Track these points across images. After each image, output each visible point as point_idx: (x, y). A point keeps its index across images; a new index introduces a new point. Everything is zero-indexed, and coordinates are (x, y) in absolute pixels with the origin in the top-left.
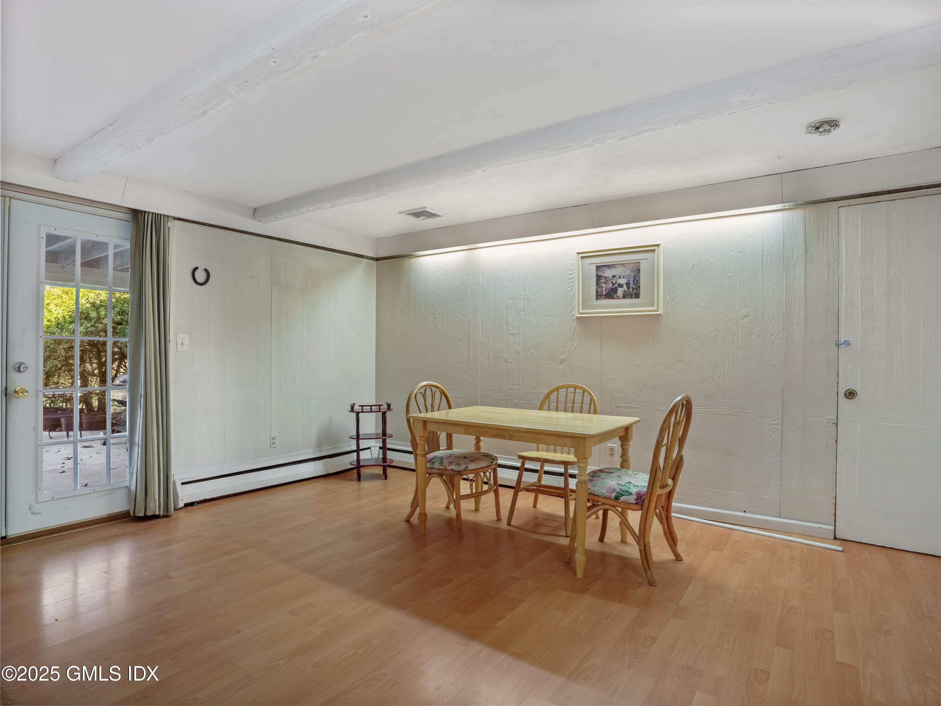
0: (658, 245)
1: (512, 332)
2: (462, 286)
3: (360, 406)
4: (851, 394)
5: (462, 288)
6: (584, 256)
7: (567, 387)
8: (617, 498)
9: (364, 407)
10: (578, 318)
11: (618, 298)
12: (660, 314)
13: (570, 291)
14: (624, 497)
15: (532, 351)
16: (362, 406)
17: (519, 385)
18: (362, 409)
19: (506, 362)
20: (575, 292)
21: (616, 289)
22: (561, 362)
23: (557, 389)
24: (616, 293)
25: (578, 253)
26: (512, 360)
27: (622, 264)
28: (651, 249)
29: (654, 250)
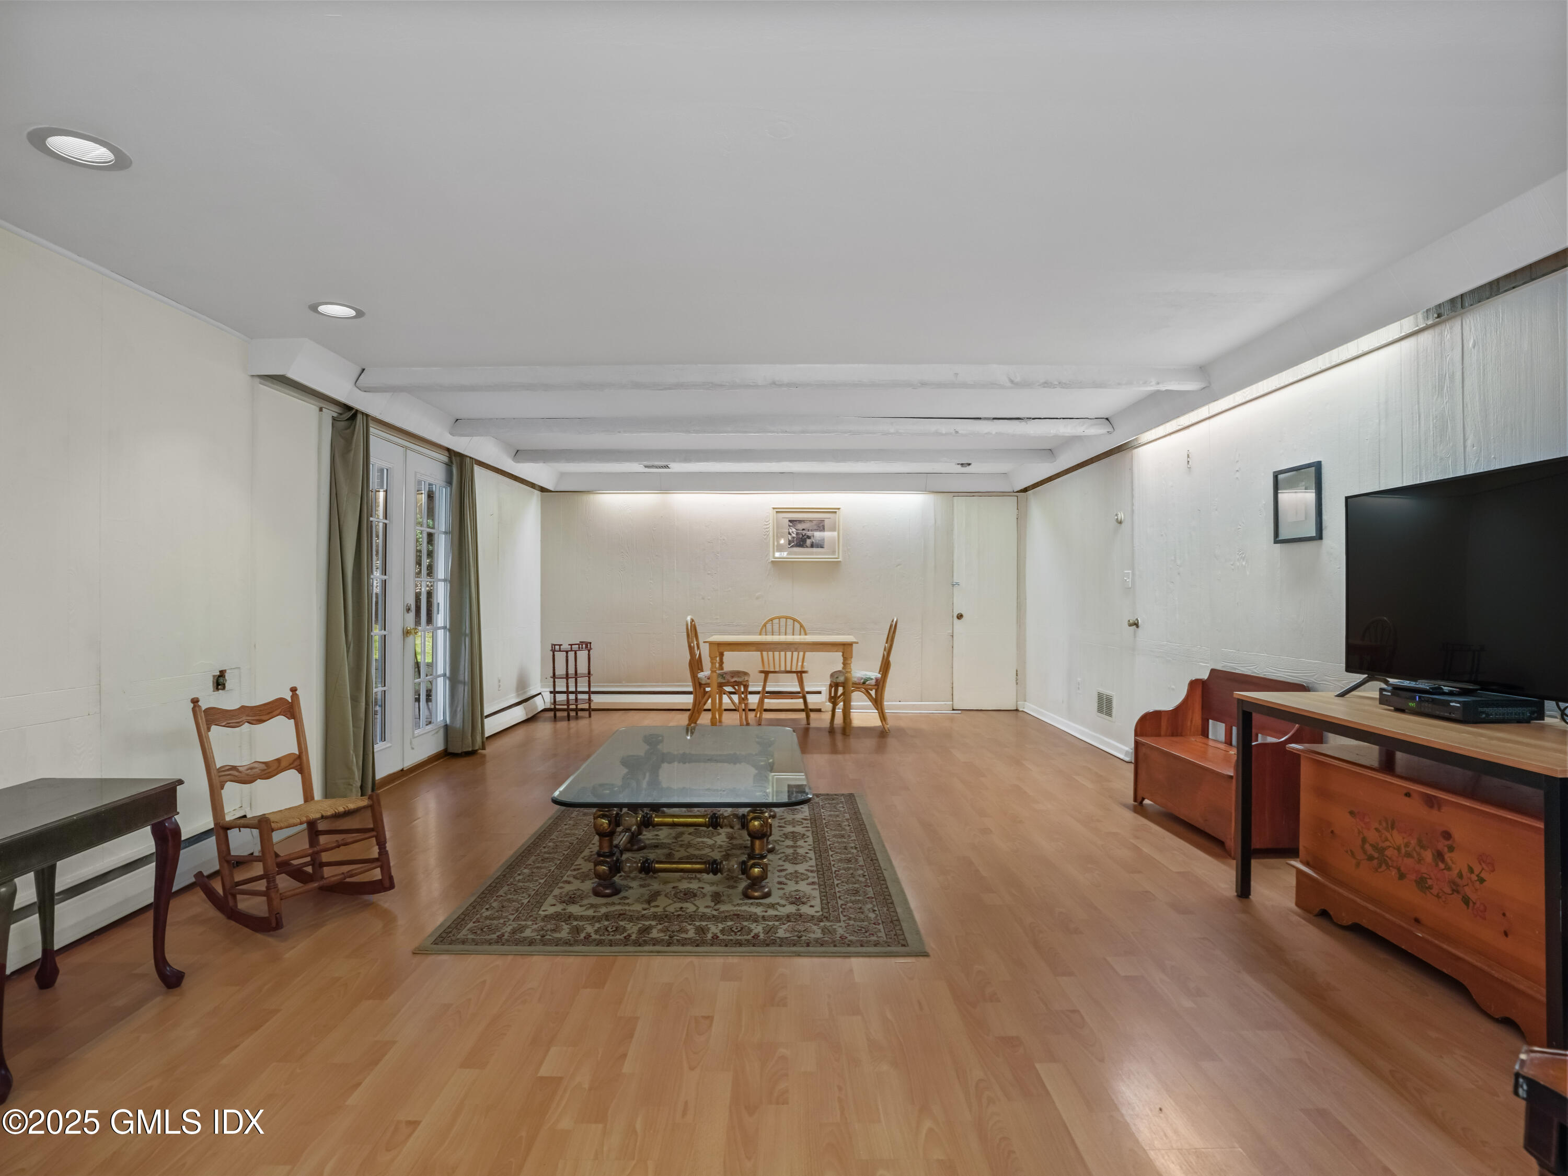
0: (839, 509)
1: (709, 572)
2: (655, 527)
3: (569, 645)
4: (960, 617)
5: (654, 529)
6: (779, 511)
7: (779, 618)
8: (864, 683)
9: (573, 646)
10: (772, 561)
11: (807, 547)
12: (840, 561)
13: (765, 539)
14: (868, 682)
15: (730, 589)
16: (571, 645)
17: (717, 619)
18: (571, 648)
19: (703, 599)
20: (769, 540)
21: (805, 539)
22: (757, 598)
23: (772, 620)
24: (806, 543)
25: (774, 508)
26: (709, 598)
27: (810, 521)
28: (834, 511)
29: (836, 512)
